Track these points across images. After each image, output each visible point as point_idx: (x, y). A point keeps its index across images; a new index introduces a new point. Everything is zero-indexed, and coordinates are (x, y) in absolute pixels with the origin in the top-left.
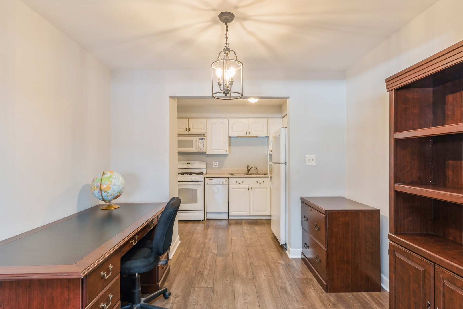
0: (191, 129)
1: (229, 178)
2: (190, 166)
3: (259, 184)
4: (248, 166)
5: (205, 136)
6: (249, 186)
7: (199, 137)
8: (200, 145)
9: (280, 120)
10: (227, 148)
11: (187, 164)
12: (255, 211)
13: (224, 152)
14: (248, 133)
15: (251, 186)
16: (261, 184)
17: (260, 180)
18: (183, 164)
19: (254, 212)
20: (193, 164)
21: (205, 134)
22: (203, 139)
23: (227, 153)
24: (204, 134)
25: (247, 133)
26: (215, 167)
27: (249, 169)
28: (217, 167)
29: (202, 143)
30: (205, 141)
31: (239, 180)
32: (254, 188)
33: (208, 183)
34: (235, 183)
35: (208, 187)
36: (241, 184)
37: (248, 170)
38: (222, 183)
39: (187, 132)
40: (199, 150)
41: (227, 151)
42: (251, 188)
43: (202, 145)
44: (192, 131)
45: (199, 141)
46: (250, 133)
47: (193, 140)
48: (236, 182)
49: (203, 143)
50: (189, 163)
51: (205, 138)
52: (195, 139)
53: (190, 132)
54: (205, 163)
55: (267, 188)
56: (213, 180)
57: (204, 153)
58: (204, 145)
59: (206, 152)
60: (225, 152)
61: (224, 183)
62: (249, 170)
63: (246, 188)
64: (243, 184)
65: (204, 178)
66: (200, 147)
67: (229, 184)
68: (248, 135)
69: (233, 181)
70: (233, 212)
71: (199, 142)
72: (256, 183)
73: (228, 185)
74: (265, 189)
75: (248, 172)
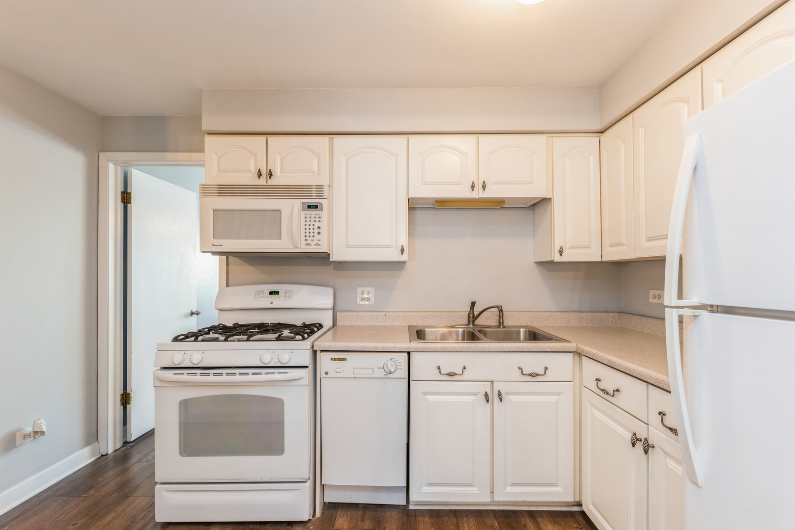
0: (277, 172)
1: (409, 353)
2: (277, 302)
3: (529, 378)
4: (473, 304)
5: (326, 195)
6: (487, 387)
7: (304, 201)
8: (308, 227)
9: (594, 139)
10: (403, 240)
11: (271, 293)
12: (514, 485)
13: (393, 255)
14: (478, 186)
15: (498, 386)
16: (538, 378)
17: (533, 362)
18: (258, 294)
19: (510, 489)
20: (287, 295)
21: (326, 190)
22: (316, 207)
23: (404, 258)
24: (320, 188)
25: (473, 187)
26: (362, 303)
27: (477, 310)
28: (367, 303)
29: (313, 219)
30: (324, 214)
31: (450, 362)
32: (507, 394)
33: (327, 373)
34: (435, 375)
35: (327, 387)
36: (455, 378)
37: (472, 317)
38: (381, 373)
39: (262, 181)
40: (303, 246)
41: (402, 251)
42: (496, 393)
43: (312, 227)
44: (279, 179)
45: (303, 213)
46: (484, 187)
47: (279, 211)
48: (439, 368)
49: (317, 220)
50: (277, 293)
51: (325, 203)
52: (290, 207)
53: (272, 182)
54: (330, 291)
55: (558, 394)
56: (345, 360)
57: (323, 258)
58: (319, 228)
59: (327, 256)
60: (395, 256)
61: (391, 373)
62: (475, 318)
63: (476, 394)
64: (467, 375)
65: (315, 353)
66: (308, 234)
67: (412, 378)
68: (478, 194)
69: (423, 364)
70: (424, 488)
71: (303, 216)
72: (517, 375)
73: (406, 381)
74: (555, 398)
75: (473, 322)
